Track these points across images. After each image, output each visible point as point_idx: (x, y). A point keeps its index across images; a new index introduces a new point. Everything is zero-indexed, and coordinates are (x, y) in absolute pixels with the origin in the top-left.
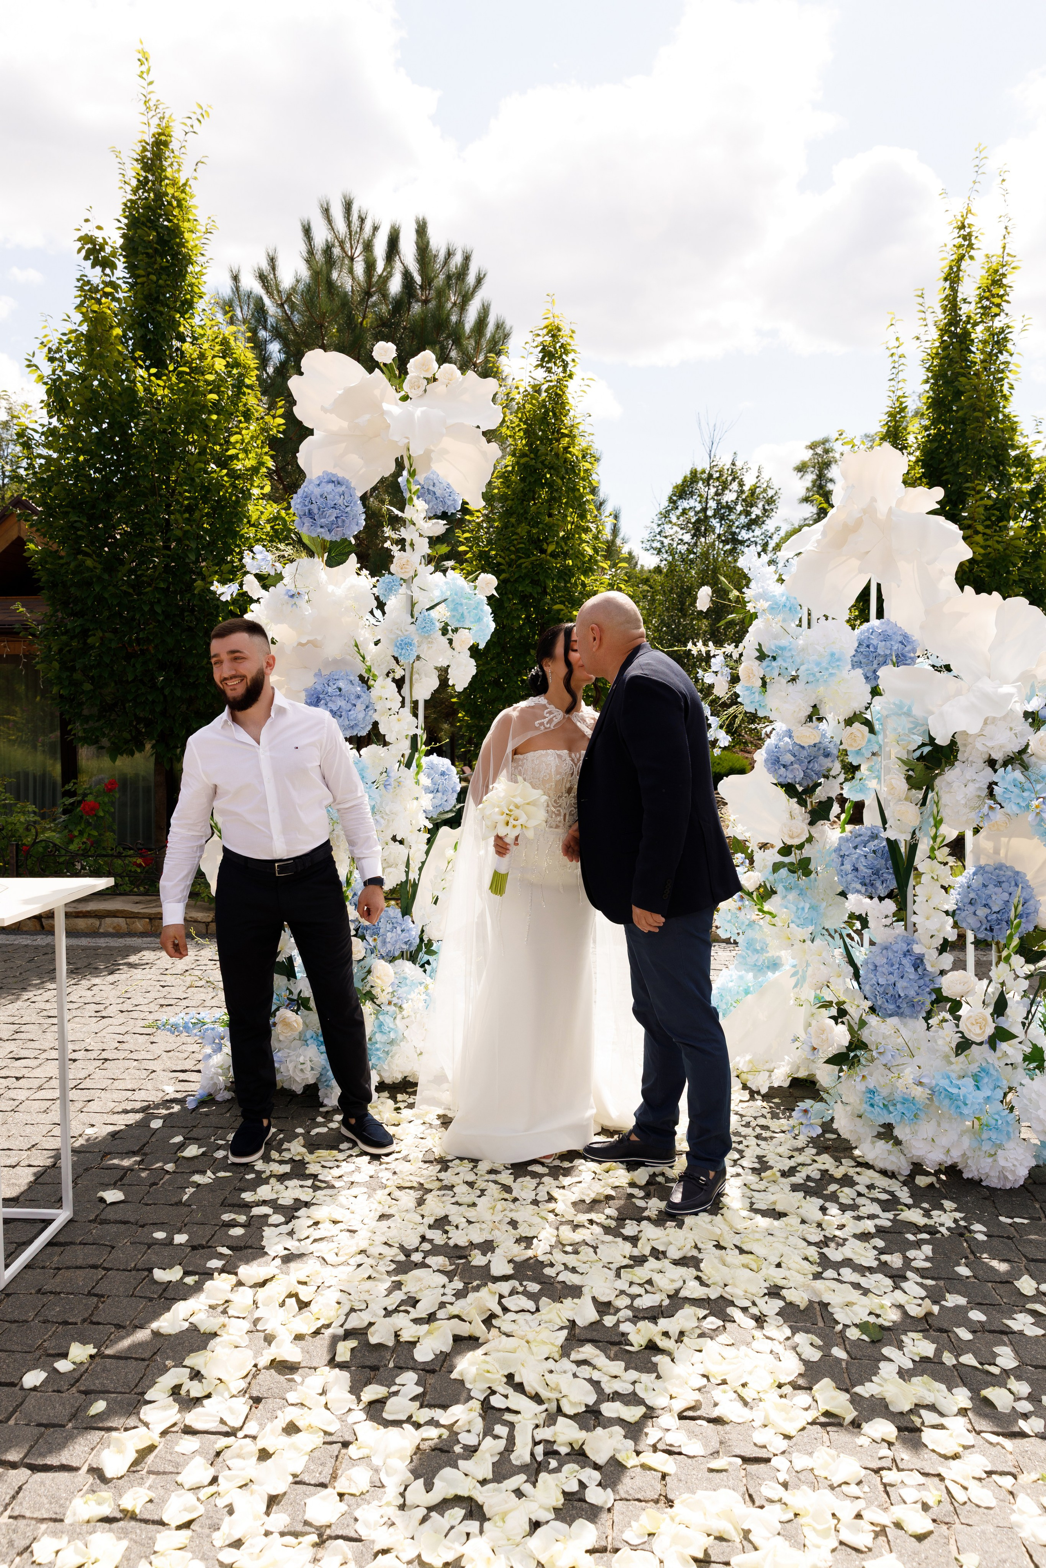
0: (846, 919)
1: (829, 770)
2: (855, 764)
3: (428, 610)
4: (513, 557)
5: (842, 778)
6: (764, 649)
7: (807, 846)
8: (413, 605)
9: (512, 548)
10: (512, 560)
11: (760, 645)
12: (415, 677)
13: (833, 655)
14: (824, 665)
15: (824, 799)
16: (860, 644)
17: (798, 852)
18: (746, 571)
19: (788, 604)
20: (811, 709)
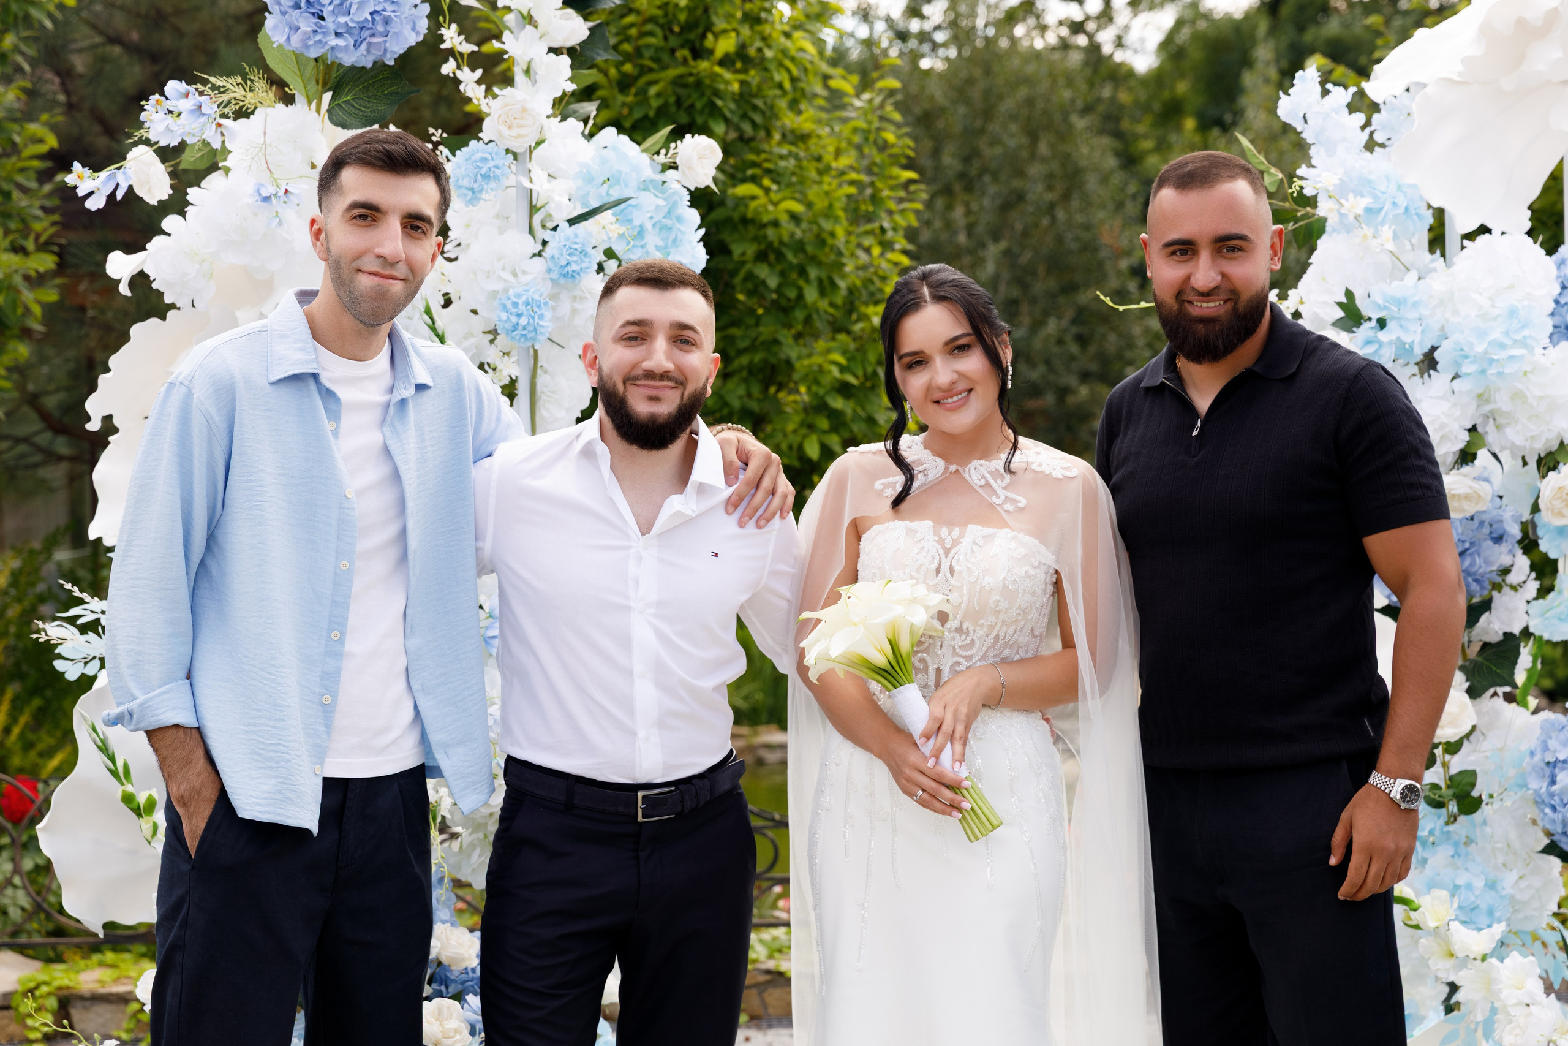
0: (1555, 909)
1: (1506, 571)
2: (1552, 555)
3: (572, 222)
4: (628, 68)
5: (1533, 586)
6: (1359, 303)
7: (1466, 743)
8: (533, 209)
9: (627, 47)
10: (625, 75)
11: (1349, 294)
12: (542, 380)
13: (1513, 313)
14: (1496, 335)
15: (1495, 637)
16: (1564, 287)
17: (1447, 757)
18: (1299, 126)
19: (1402, 202)
20: (1466, 437)
